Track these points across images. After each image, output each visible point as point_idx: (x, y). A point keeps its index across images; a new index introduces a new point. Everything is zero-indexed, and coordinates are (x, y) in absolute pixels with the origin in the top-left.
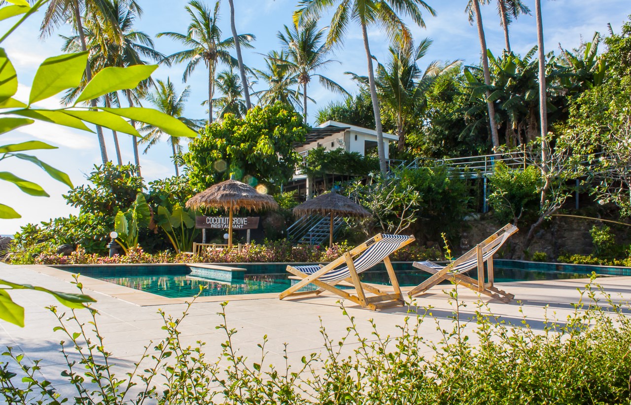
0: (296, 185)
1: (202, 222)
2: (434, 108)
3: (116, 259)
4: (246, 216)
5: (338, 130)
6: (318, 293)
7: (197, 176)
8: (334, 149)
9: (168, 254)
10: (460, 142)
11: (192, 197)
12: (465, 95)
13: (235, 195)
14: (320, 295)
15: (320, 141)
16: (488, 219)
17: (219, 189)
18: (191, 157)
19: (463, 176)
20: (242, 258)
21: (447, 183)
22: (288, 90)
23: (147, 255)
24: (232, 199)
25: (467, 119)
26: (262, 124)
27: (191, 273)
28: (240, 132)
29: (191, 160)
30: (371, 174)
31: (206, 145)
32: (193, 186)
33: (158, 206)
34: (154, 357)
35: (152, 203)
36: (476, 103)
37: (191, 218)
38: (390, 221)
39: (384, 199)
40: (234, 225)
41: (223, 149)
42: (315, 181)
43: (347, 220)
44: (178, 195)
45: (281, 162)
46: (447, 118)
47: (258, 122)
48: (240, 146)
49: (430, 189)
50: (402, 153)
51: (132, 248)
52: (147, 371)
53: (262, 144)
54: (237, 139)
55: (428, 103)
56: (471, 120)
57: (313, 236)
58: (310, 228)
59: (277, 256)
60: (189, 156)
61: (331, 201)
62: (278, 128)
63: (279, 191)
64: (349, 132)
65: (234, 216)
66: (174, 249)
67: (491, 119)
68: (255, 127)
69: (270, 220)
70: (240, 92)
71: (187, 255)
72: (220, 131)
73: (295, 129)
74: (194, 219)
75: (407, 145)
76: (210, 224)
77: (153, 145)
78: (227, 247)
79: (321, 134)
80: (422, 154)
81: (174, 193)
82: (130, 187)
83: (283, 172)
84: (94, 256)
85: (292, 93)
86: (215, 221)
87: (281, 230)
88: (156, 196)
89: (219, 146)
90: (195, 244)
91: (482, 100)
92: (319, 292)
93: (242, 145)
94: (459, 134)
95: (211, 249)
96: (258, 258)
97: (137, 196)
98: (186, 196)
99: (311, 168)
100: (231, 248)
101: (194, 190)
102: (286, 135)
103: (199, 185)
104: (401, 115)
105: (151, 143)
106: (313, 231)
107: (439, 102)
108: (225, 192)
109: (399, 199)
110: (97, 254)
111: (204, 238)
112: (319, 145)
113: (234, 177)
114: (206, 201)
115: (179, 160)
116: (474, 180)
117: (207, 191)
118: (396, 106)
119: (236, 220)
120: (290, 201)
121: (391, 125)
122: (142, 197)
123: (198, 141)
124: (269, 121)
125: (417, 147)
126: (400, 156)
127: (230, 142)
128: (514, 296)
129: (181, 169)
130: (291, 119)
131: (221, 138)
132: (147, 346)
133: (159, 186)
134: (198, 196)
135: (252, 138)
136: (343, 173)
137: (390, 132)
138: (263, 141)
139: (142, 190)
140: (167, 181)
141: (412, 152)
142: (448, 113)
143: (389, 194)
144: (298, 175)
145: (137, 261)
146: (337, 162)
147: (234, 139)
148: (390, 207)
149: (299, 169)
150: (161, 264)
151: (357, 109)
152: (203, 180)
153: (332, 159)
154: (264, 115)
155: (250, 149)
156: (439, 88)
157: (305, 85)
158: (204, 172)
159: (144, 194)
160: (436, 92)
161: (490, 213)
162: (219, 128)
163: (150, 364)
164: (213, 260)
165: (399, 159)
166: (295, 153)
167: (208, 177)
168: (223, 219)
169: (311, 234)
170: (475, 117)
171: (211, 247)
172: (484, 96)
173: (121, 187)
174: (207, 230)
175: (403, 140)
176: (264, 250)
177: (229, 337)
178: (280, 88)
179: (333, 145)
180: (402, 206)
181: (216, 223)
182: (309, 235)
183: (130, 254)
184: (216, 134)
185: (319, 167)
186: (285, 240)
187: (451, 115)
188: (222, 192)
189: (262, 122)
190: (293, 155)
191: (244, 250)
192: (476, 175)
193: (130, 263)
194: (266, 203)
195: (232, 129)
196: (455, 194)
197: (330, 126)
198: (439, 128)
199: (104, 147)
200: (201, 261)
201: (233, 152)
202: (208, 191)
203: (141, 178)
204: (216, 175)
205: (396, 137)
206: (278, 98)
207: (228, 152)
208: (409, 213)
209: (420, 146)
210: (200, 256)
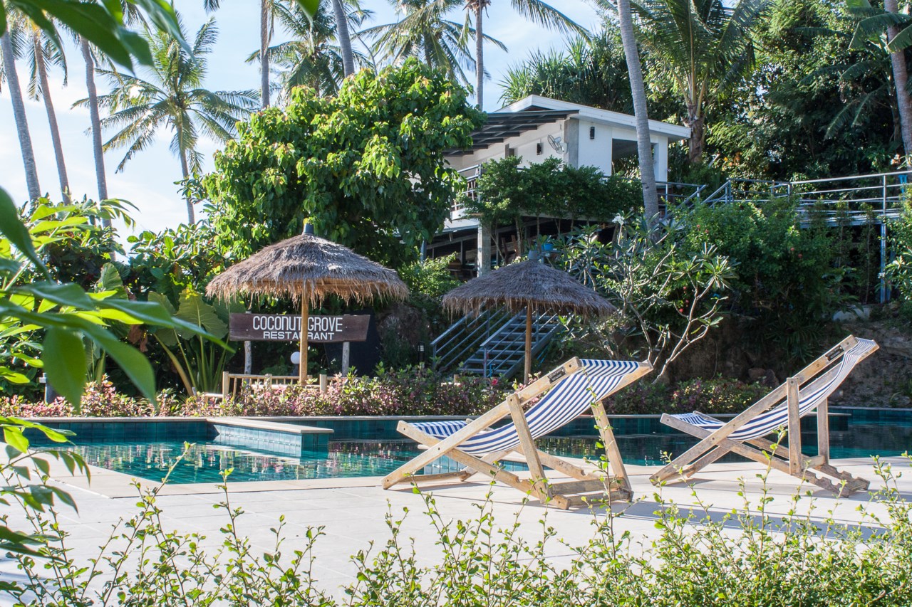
0: (458, 240)
1: (245, 325)
2: (772, 63)
3: (60, 407)
4: (342, 313)
5: (552, 117)
6: (465, 478)
7: (233, 225)
8: (540, 160)
9: (169, 396)
10: (829, 142)
11: (222, 271)
12: (840, 35)
13: (312, 268)
14: (469, 480)
15: (512, 142)
16: (888, 318)
17: (278, 256)
18: (218, 184)
19: (833, 219)
20: (326, 406)
21: (792, 238)
22: (441, 23)
23: (124, 399)
24: (304, 278)
25: (846, 89)
26: (374, 109)
27: (217, 439)
28: (326, 128)
29: (219, 189)
30: (619, 219)
31: (251, 158)
32: (223, 248)
33: (147, 291)
34: (124, 536)
35: (134, 285)
36: (865, 54)
37: (220, 318)
38: (664, 324)
39: (650, 273)
40: (314, 332)
41: (289, 167)
42: (497, 232)
43: (565, 321)
44: (192, 267)
45: (417, 193)
46: (801, 87)
47: (366, 106)
48: (325, 160)
49: (754, 251)
50: (700, 166)
51: (92, 383)
52: (116, 553)
53: (374, 155)
54: (322, 144)
55: (757, 54)
56: (854, 92)
57: (491, 356)
58: (482, 340)
59: (405, 403)
60: (214, 181)
61: (525, 279)
62: (411, 119)
63: (413, 258)
64: (576, 121)
65: (313, 312)
66: (182, 385)
67: (899, 88)
68: (360, 116)
69: (393, 320)
70: (332, 31)
71: (209, 398)
72: (282, 125)
73: (446, 119)
74: (226, 321)
75: (711, 149)
76: (261, 332)
77: (138, 152)
78: (295, 382)
79: (512, 125)
80: (745, 169)
81: (182, 262)
82: (87, 250)
83: (422, 216)
84: (13, 401)
85: (449, 28)
86: (272, 323)
87: (419, 344)
88: (145, 269)
89: (280, 159)
90: (226, 376)
91: (879, 46)
92: (467, 475)
93: (330, 157)
94: (827, 123)
95: (261, 387)
96: (361, 405)
97: (103, 271)
98: (208, 269)
99: (488, 204)
100: (304, 383)
101: (227, 255)
102: (426, 133)
103: (237, 244)
104: (695, 82)
105: (134, 148)
106: (490, 346)
107: (783, 51)
108: (291, 263)
109: (682, 274)
110: (21, 397)
111: (248, 363)
112: (511, 152)
113: (311, 231)
114: (250, 282)
115: (194, 189)
116: (858, 230)
117: (251, 258)
118: (684, 60)
119: (319, 321)
120: (440, 278)
121: (672, 104)
122: (113, 273)
123: (236, 147)
124: (390, 102)
125: (733, 154)
126: (693, 175)
127: (304, 149)
128: (868, 483)
129: (198, 207)
130: (438, 96)
131: (285, 141)
132: (115, 524)
133: (152, 247)
134: (232, 272)
135: (352, 141)
136: (560, 214)
137: (672, 118)
138: (376, 147)
139: (113, 256)
140: (168, 234)
141: (721, 164)
142: (802, 75)
143: (660, 264)
144: (457, 219)
145: (103, 412)
146: (546, 190)
147: (314, 143)
148: (664, 291)
149: (462, 207)
150: (153, 417)
151: (597, 68)
152: (246, 233)
153: (535, 183)
154: (379, 89)
155: (349, 166)
156: (781, 19)
157: (479, 14)
158: (247, 216)
159: (117, 264)
160: (775, 28)
161: (893, 305)
162: (279, 119)
163: (121, 545)
164: (264, 411)
165: (692, 181)
166: (449, 171)
167: (256, 227)
168: (289, 320)
169: (486, 352)
170: (864, 86)
171: (262, 381)
172: (884, 36)
173: (69, 251)
174: (253, 343)
175: (700, 139)
176: (376, 389)
177: (233, 520)
178: (423, 18)
179: (540, 149)
180: (690, 288)
181: (272, 328)
182: (481, 356)
183: (89, 397)
184: (274, 133)
185: (506, 202)
186: (421, 365)
187: (808, 81)
188: (284, 263)
189: (374, 104)
190: (445, 176)
191: (331, 389)
192: (862, 219)
193: (89, 415)
194: (381, 285)
195: (310, 121)
196: (811, 262)
197: (533, 108)
198: (782, 110)
199: (32, 160)
200: (238, 413)
201: (311, 172)
202: (254, 261)
203: (112, 230)
204: (274, 222)
205: (685, 131)
206: (418, 41)
207: (300, 174)
208: (707, 306)
209: (740, 150)
210: (236, 401)
